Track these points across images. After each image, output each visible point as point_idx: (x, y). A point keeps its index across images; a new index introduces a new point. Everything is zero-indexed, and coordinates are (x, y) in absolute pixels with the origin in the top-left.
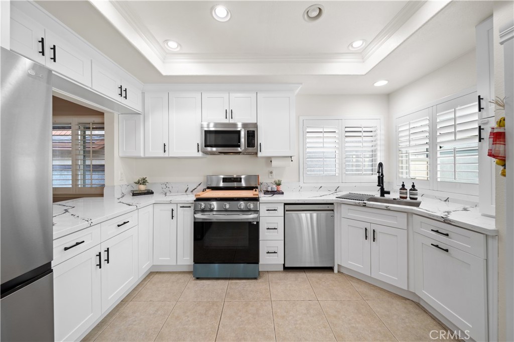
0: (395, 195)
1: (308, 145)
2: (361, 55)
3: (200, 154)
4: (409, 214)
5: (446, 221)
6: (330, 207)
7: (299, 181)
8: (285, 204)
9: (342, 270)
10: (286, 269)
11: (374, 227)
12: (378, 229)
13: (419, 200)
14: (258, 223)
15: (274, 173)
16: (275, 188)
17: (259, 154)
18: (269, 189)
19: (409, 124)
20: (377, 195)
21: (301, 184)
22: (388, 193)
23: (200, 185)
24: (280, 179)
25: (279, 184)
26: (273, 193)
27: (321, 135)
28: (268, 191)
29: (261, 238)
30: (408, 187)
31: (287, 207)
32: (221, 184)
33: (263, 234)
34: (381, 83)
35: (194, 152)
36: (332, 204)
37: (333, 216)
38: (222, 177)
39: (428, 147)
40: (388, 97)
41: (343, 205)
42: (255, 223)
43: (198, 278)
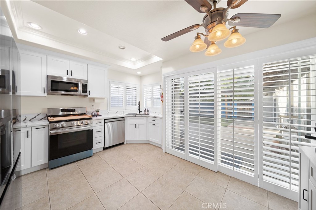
0: (143, 112)
1: (111, 93)
2: (134, 63)
3: (46, 94)
4: (147, 117)
5: (155, 117)
6: (123, 119)
7: (107, 109)
8: (105, 120)
9: (127, 143)
10: (105, 149)
11: (138, 123)
12: (139, 123)
13: (149, 113)
14: (92, 130)
15: (94, 106)
16: (96, 113)
17: (89, 96)
18: (94, 114)
19: (147, 89)
20: (138, 113)
21: (108, 111)
22: (141, 112)
23: (38, 115)
24: (98, 109)
25: (98, 111)
26: (96, 116)
27: (117, 89)
28: (93, 115)
29: (94, 137)
30: (147, 109)
31: (106, 121)
32: (61, 113)
33: (95, 135)
34: (139, 73)
35: (41, 93)
36: (124, 117)
37: (124, 122)
38: (62, 109)
39: (151, 97)
40: (141, 77)
41: (128, 117)
42: (91, 130)
43: (52, 169)
